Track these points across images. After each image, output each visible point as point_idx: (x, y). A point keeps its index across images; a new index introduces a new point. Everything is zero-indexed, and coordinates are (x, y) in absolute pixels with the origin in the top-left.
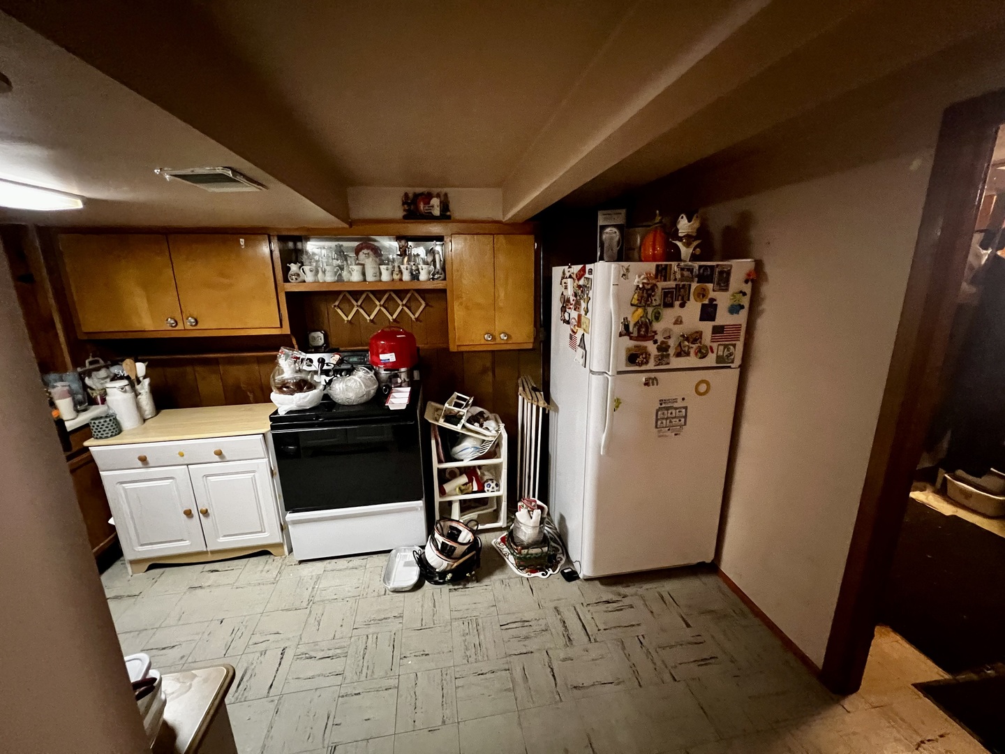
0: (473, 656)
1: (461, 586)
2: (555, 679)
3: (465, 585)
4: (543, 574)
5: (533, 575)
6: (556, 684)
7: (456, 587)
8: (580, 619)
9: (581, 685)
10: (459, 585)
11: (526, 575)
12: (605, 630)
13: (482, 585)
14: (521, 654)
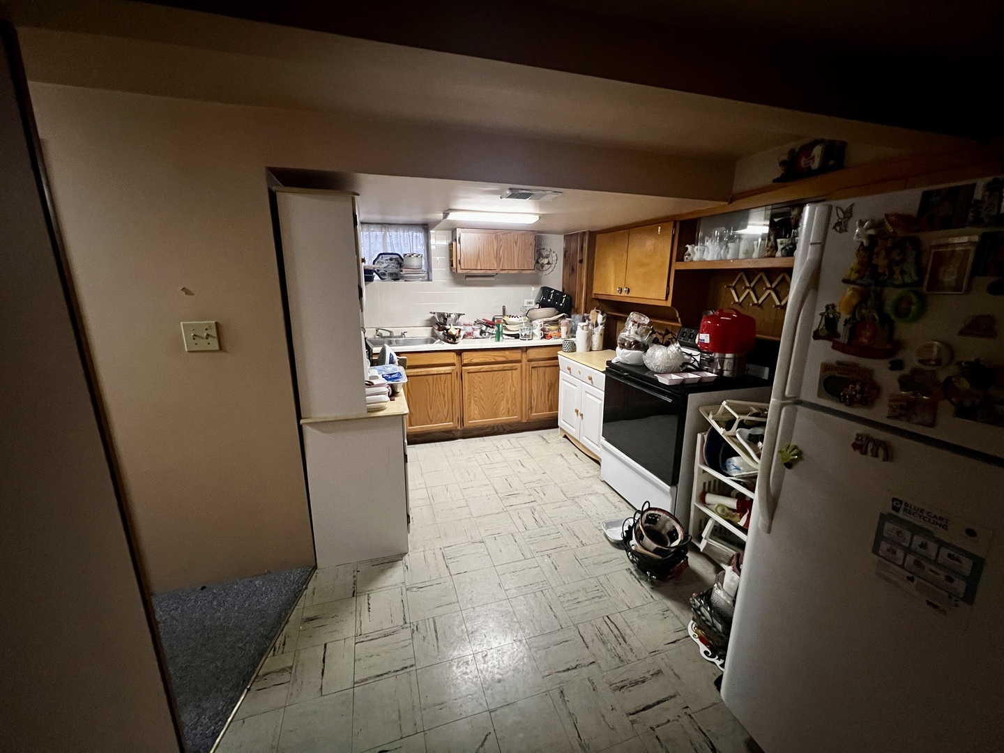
0: (566, 599)
1: (637, 576)
2: (564, 671)
3: (641, 579)
4: (706, 653)
5: (698, 641)
6: (560, 672)
7: (634, 573)
8: (659, 703)
9: (566, 699)
10: (638, 574)
11: (691, 633)
12: (657, 737)
13: (651, 593)
14: (582, 637)
